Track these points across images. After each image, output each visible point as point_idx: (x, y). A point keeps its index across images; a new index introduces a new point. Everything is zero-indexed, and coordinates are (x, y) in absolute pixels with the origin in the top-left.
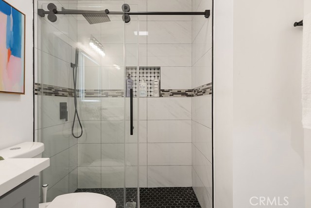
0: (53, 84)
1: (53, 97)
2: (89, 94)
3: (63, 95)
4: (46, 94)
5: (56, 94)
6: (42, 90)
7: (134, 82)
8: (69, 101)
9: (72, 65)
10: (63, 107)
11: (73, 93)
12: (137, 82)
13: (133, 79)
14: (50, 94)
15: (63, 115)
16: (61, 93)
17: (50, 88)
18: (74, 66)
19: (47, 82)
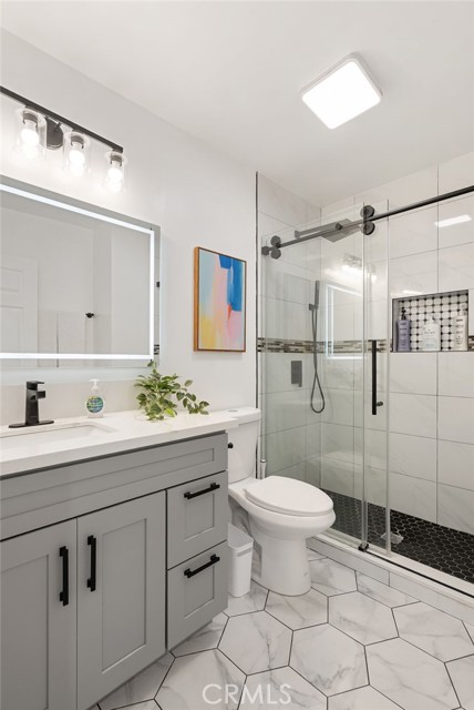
0: (281, 337)
1: (282, 354)
2: (339, 348)
3: (296, 351)
4: (271, 350)
5: (286, 350)
6: (267, 346)
7: (415, 325)
8: (306, 359)
9: (311, 307)
10: (296, 367)
11: (313, 347)
12: (421, 324)
13: (413, 318)
14: (278, 350)
15: (296, 377)
16: (292, 348)
17: (278, 343)
18: (313, 308)
19: (274, 335)
